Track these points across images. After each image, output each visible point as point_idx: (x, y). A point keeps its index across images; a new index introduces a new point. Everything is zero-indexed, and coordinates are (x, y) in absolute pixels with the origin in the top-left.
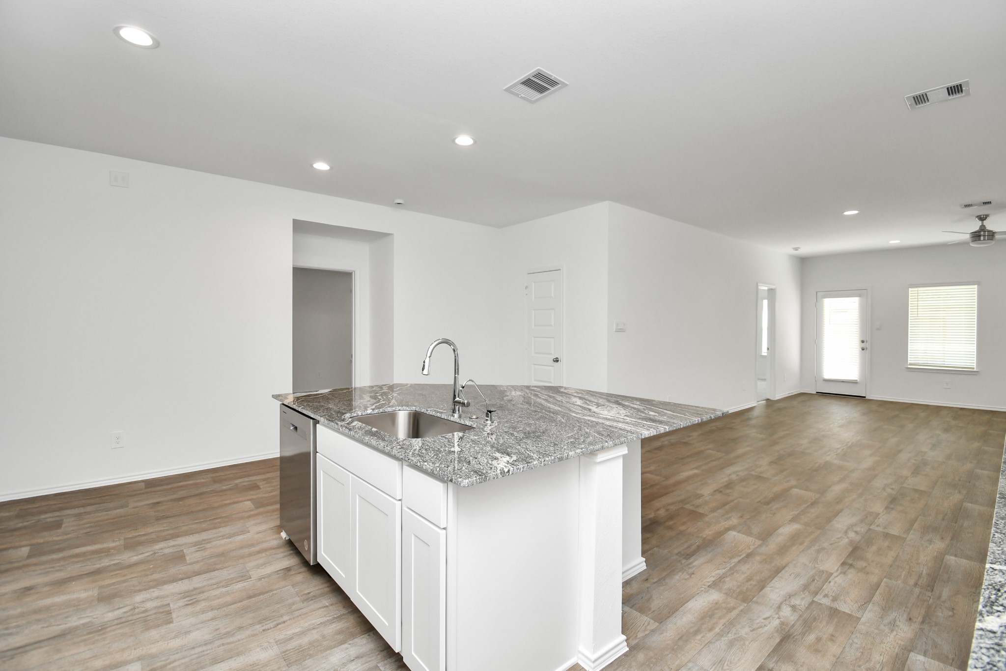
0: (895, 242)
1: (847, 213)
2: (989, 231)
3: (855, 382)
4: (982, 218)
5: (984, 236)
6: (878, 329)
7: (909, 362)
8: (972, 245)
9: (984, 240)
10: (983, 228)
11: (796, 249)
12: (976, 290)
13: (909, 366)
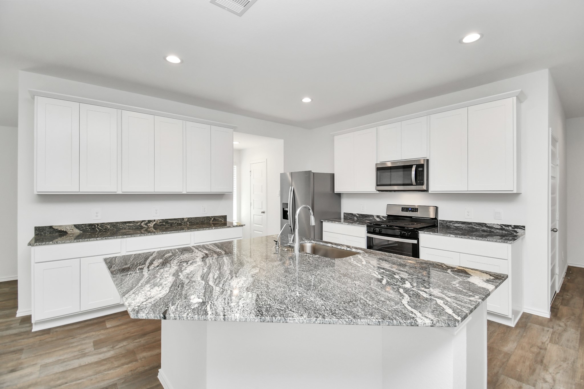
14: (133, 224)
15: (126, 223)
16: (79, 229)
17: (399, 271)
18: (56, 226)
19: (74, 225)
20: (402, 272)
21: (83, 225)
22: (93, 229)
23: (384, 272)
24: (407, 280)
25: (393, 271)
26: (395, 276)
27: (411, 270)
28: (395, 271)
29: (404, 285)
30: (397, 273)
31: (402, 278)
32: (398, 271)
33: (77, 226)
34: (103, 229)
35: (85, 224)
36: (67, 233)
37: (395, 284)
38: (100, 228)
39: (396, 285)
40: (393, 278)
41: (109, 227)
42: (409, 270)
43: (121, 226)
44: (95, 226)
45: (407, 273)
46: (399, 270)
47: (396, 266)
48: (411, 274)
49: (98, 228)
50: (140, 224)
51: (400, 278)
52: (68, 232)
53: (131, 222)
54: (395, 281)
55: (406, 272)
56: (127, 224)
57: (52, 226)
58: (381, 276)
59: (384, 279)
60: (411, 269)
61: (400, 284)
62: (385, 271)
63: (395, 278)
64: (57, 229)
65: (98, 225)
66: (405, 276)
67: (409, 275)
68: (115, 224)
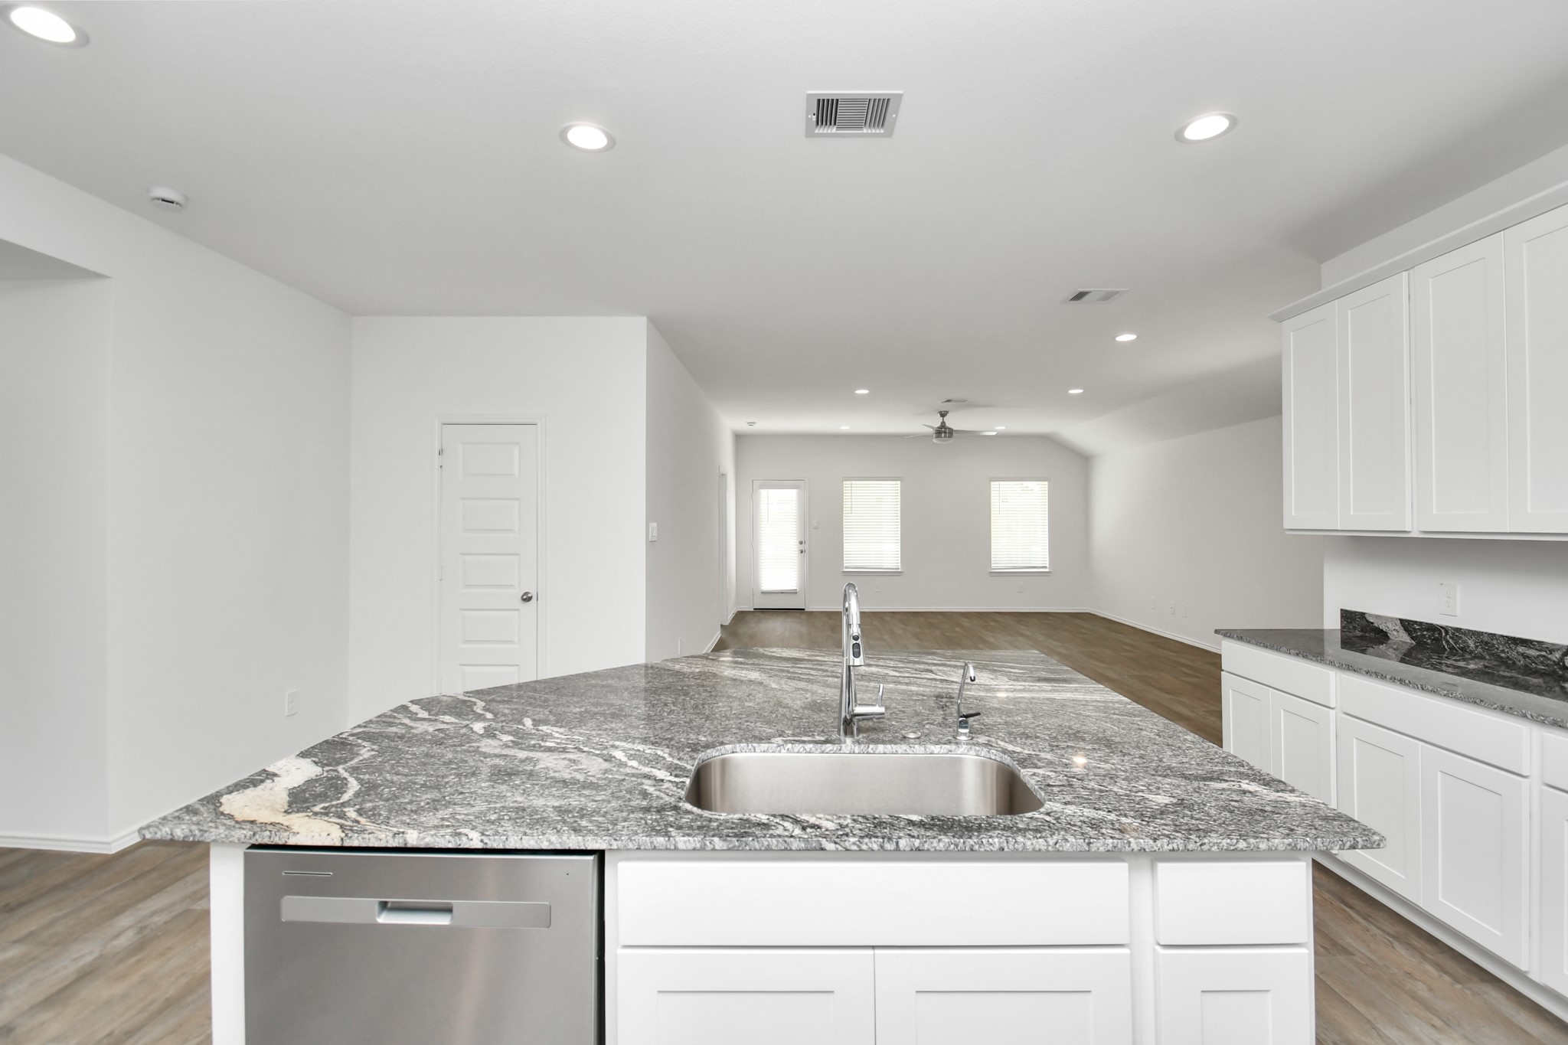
0: (845, 428)
1: (858, 392)
2: (949, 429)
3: (794, 592)
4: (943, 415)
5: (945, 433)
6: (816, 528)
7: (845, 565)
8: (934, 441)
9: (945, 437)
10: (943, 425)
11: (751, 424)
12: (899, 486)
13: (845, 570)
14: (1538, 653)
15: (1517, 644)
16: (1409, 635)
17: (505, 753)
18: (1370, 615)
19: (1400, 620)
20: (497, 751)
21: (1416, 622)
22: (1436, 639)
23: (542, 740)
24: (481, 735)
25: (521, 749)
26: (511, 738)
27: (473, 764)
28: (517, 750)
29: (487, 724)
30: (509, 747)
31: (494, 736)
32: (510, 753)
33: (1407, 625)
34: (1459, 648)
35: (1421, 624)
36: (1388, 638)
37: (504, 724)
38: (1451, 640)
39: (502, 722)
40: (516, 733)
41: (1471, 643)
42: (480, 764)
43: (1503, 651)
44: (1440, 633)
45: (485, 753)
46: (506, 755)
47: (521, 769)
48: (473, 751)
49: (1447, 642)
50: (1562, 659)
51: (498, 737)
52: (1391, 637)
53: (1531, 642)
54: (507, 729)
55: (486, 755)
56: (1521, 649)
57: (1364, 614)
58: (542, 731)
59: (532, 727)
60: (471, 767)
61: (494, 725)
62: (543, 744)
63: (509, 733)
64: (1372, 623)
65: (1446, 629)
66: (488, 746)
67: (478, 747)
68: (1486, 639)
